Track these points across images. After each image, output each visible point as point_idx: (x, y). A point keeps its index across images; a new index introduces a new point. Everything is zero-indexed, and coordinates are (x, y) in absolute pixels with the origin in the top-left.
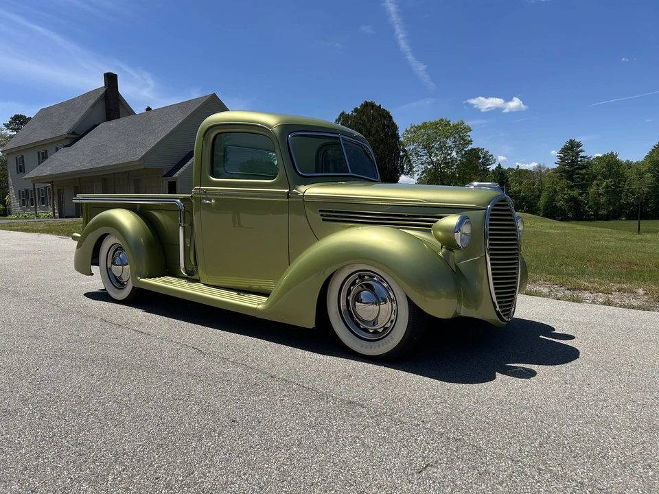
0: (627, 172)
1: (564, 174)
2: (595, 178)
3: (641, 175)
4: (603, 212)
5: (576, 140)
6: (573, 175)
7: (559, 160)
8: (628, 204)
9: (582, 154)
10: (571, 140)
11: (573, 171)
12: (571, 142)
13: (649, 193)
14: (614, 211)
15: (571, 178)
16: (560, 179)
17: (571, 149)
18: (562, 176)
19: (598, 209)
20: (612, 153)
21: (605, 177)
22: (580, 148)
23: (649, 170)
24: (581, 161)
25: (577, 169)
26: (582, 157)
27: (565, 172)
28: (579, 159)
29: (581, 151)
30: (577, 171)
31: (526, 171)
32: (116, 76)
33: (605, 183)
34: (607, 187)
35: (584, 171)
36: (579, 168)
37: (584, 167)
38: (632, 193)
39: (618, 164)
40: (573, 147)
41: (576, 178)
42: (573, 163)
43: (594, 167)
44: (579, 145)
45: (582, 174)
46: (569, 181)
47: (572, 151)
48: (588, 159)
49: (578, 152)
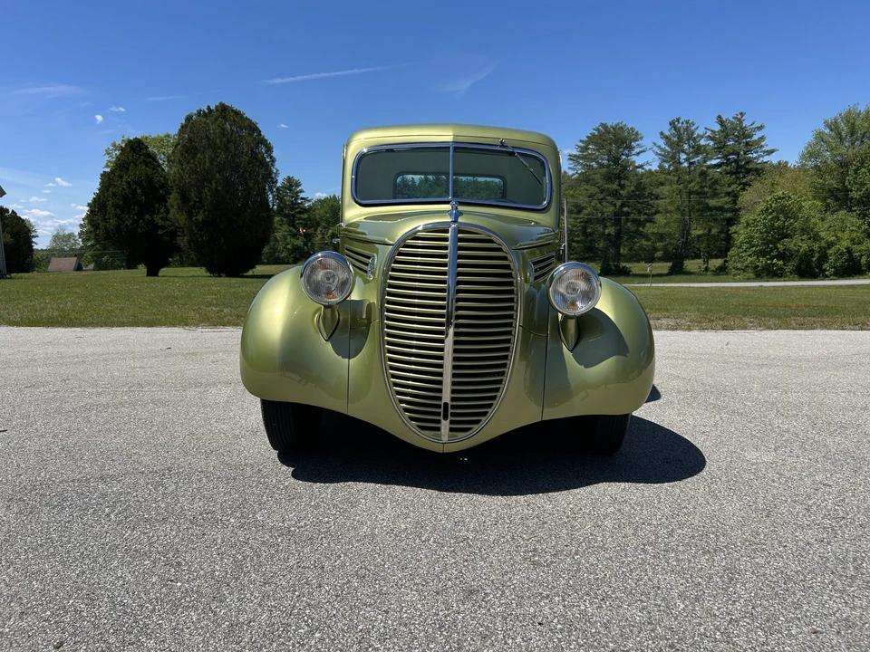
1: (285, 219)
2: (318, 224)
6: (293, 221)
9: (302, 195)
10: (288, 177)
11: (294, 216)
12: (289, 180)
15: (291, 225)
17: (289, 188)
18: (281, 222)
20: (334, 196)
21: (329, 225)
22: (300, 188)
24: (301, 203)
25: (297, 213)
26: (302, 198)
27: (286, 215)
29: (301, 191)
30: (297, 216)
33: (330, 231)
35: (305, 216)
36: (300, 213)
37: (304, 211)
40: (291, 186)
41: (298, 225)
42: (293, 206)
43: (317, 211)
44: (298, 184)
45: (304, 220)
46: (291, 228)
47: (290, 190)
48: (309, 201)
49: (297, 193)
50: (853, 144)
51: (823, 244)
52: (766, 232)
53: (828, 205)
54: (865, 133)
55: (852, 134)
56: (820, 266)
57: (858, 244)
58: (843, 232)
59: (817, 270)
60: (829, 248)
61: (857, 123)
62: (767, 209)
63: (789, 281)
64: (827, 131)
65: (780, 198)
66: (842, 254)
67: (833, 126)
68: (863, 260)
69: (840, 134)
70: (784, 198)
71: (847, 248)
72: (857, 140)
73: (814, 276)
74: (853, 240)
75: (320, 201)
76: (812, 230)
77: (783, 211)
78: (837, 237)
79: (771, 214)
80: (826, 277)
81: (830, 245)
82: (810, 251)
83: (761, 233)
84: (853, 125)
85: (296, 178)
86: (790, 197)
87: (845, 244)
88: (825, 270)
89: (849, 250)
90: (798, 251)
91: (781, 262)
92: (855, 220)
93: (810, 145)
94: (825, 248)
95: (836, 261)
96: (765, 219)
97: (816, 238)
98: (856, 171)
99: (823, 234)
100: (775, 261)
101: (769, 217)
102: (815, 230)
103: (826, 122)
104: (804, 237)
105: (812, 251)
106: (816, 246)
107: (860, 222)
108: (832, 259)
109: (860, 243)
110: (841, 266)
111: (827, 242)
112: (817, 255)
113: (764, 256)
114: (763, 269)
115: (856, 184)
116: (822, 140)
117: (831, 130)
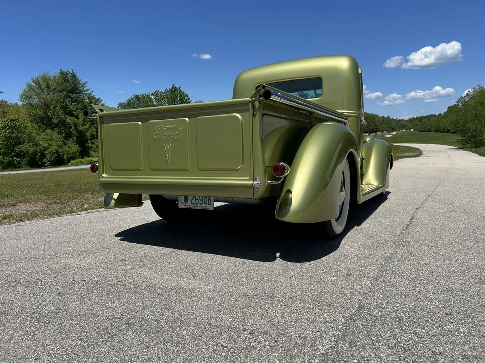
50: (49, 93)
51: (42, 148)
52: (6, 140)
53: (40, 126)
54: (55, 88)
55: (48, 87)
56: (41, 160)
57: (61, 148)
58: (52, 141)
59: (40, 163)
60: (45, 151)
61: (50, 82)
62: (5, 127)
63: (25, 170)
64: (34, 84)
65: (12, 120)
66: (53, 154)
67: (37, 82)
68: (65, 157)
69: (41, 86)
70: (15, 120)
71: (56, 150)
72: (51, 91)
73: (39, 167)
74: (57, 146)
76: (34, 140)
77: (16, 127)
78: (49, 144)
79: (8, 129)
80: (46, 167)
81: (46, 149)
82: (35, 152)
83: (3, 141)
84: (48, 82)
86: (19, 120)
87: (55, 148)
88: (45, 163)
89: (57, 152)
90: (28, 152)
91: (19, 159)
92: (56, 135)
93: (25, 90)
94: (43, 150)
95: (50, 157)
96: (5, 132)
97: (37, 145)
98: (54, 108)
99: (41, 142)
100: (15, 158)
101: (8, 131)
102: (36, 140)
103: (32, 79)
104: (31, 144)
105: (36, 152)
106: (38, 149)
107: (60, 136)
108: (48, 156)
109: (61, 147)
110: (54, 160)
111: (44, 147)
112: (39, 154)
113: (7, 156)
114: (7, 163)
115: (55, 115)
116: (32, 89)
117: (36, 84)
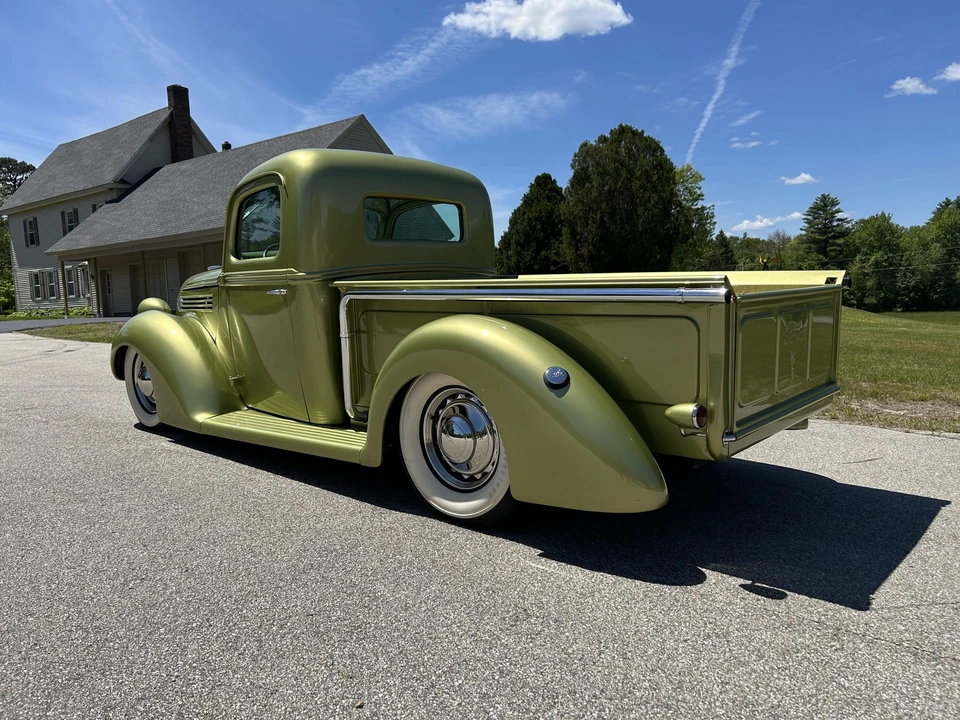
0: (904, 243)
1: (813, 246)
2: (857, 250)
3: (925, 246)
4: (868, 301)
5: (831, 196)
6: (825, 248)
7: (806, 225)
8: (907, 288)
9: (839, 216)
10: (823, 195)
11: (826, 241)
12: (824, 198)
13: (936, 273)
14: (886, 299)
15: (823, 251)
16: (808, 253)
17: (824, 208)
18: (810, 248)
19: (863, 296)
20: (883, 214)
21: (872, 249)
22: (837, 207)
23: (937, 240)
24: (838, 225)
25: (831, 238)
26: (839, 220)
27: (814, 241)
28: (835, 224)
29: (838, 211)
30: (832, 241)
31: (757, 241)
32: (186, 90)
33: (873, 258)
34: (877, 264)
35: (840, 241)
36: (835, 237)
37: (844, 234)
38: (913, 272)
39: (893, 231)
40: (826, 206)
41: (832, 250)
42: (826, 229)
43: (857, 234)
44: (834, 203)
45: (839, 245)
46: (821, 256)
47: (824, 211)
48: (848, 222)
49: (833, 213)
75: (862, 221)
85: (832, 196)
